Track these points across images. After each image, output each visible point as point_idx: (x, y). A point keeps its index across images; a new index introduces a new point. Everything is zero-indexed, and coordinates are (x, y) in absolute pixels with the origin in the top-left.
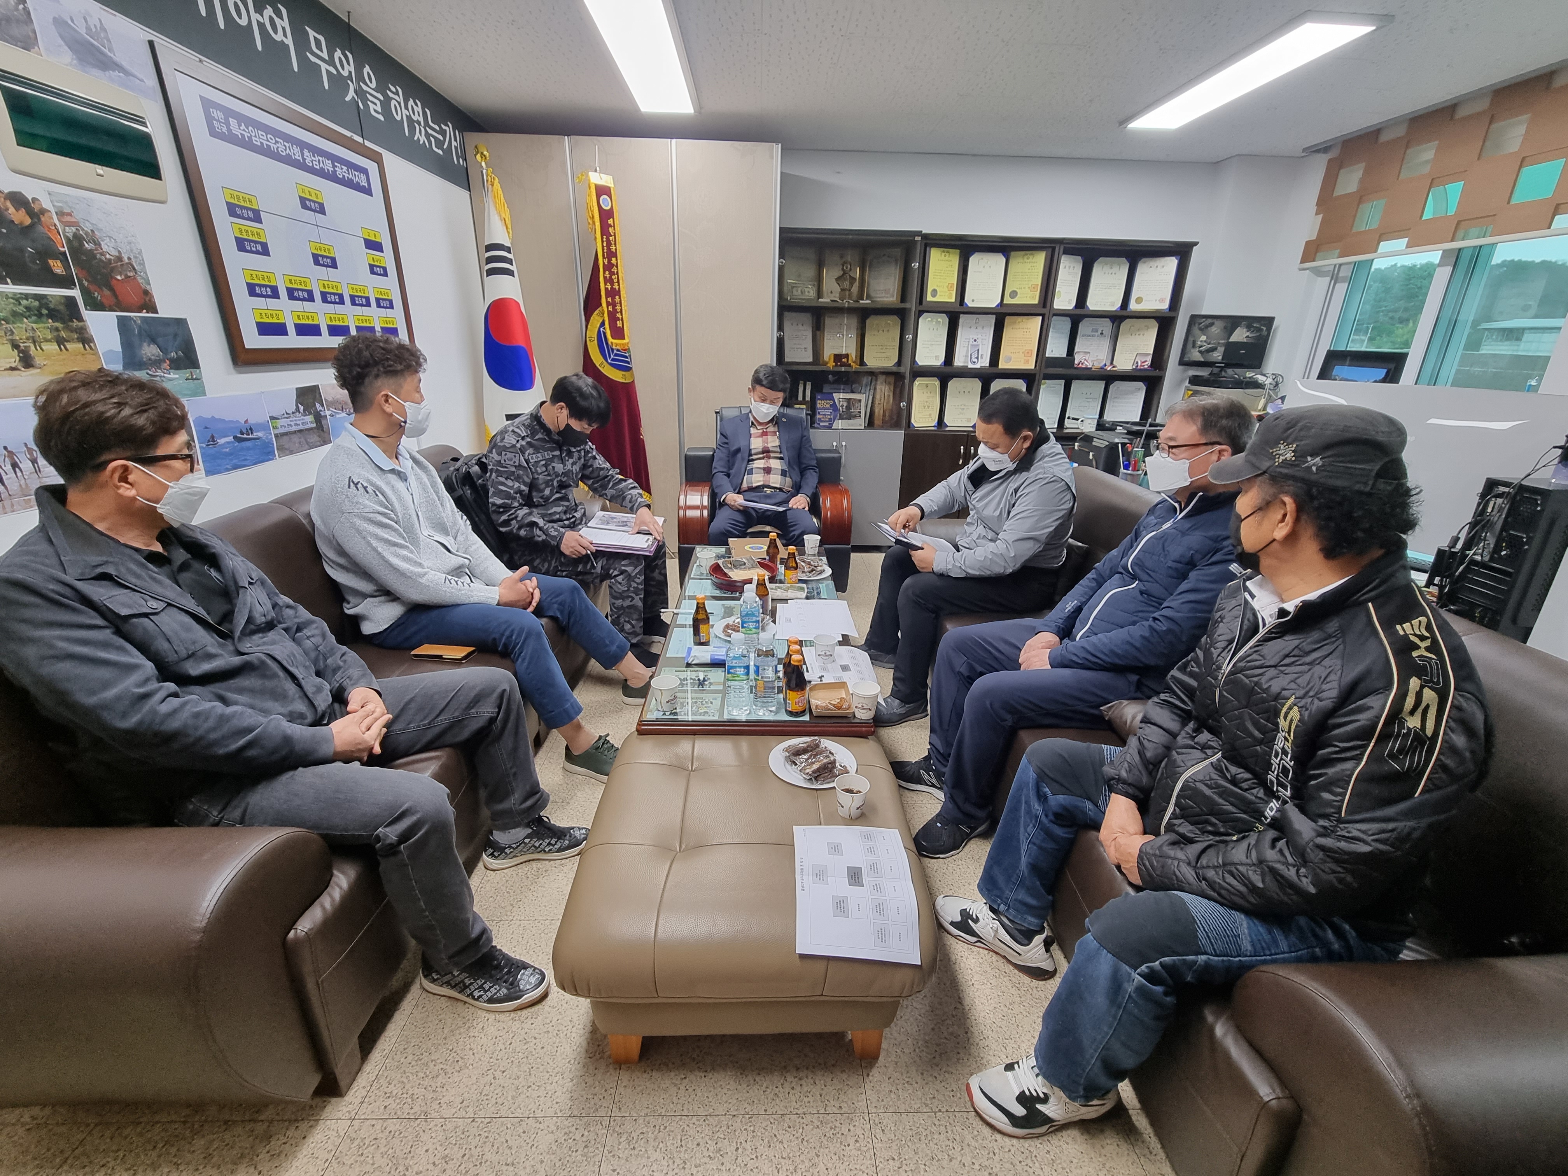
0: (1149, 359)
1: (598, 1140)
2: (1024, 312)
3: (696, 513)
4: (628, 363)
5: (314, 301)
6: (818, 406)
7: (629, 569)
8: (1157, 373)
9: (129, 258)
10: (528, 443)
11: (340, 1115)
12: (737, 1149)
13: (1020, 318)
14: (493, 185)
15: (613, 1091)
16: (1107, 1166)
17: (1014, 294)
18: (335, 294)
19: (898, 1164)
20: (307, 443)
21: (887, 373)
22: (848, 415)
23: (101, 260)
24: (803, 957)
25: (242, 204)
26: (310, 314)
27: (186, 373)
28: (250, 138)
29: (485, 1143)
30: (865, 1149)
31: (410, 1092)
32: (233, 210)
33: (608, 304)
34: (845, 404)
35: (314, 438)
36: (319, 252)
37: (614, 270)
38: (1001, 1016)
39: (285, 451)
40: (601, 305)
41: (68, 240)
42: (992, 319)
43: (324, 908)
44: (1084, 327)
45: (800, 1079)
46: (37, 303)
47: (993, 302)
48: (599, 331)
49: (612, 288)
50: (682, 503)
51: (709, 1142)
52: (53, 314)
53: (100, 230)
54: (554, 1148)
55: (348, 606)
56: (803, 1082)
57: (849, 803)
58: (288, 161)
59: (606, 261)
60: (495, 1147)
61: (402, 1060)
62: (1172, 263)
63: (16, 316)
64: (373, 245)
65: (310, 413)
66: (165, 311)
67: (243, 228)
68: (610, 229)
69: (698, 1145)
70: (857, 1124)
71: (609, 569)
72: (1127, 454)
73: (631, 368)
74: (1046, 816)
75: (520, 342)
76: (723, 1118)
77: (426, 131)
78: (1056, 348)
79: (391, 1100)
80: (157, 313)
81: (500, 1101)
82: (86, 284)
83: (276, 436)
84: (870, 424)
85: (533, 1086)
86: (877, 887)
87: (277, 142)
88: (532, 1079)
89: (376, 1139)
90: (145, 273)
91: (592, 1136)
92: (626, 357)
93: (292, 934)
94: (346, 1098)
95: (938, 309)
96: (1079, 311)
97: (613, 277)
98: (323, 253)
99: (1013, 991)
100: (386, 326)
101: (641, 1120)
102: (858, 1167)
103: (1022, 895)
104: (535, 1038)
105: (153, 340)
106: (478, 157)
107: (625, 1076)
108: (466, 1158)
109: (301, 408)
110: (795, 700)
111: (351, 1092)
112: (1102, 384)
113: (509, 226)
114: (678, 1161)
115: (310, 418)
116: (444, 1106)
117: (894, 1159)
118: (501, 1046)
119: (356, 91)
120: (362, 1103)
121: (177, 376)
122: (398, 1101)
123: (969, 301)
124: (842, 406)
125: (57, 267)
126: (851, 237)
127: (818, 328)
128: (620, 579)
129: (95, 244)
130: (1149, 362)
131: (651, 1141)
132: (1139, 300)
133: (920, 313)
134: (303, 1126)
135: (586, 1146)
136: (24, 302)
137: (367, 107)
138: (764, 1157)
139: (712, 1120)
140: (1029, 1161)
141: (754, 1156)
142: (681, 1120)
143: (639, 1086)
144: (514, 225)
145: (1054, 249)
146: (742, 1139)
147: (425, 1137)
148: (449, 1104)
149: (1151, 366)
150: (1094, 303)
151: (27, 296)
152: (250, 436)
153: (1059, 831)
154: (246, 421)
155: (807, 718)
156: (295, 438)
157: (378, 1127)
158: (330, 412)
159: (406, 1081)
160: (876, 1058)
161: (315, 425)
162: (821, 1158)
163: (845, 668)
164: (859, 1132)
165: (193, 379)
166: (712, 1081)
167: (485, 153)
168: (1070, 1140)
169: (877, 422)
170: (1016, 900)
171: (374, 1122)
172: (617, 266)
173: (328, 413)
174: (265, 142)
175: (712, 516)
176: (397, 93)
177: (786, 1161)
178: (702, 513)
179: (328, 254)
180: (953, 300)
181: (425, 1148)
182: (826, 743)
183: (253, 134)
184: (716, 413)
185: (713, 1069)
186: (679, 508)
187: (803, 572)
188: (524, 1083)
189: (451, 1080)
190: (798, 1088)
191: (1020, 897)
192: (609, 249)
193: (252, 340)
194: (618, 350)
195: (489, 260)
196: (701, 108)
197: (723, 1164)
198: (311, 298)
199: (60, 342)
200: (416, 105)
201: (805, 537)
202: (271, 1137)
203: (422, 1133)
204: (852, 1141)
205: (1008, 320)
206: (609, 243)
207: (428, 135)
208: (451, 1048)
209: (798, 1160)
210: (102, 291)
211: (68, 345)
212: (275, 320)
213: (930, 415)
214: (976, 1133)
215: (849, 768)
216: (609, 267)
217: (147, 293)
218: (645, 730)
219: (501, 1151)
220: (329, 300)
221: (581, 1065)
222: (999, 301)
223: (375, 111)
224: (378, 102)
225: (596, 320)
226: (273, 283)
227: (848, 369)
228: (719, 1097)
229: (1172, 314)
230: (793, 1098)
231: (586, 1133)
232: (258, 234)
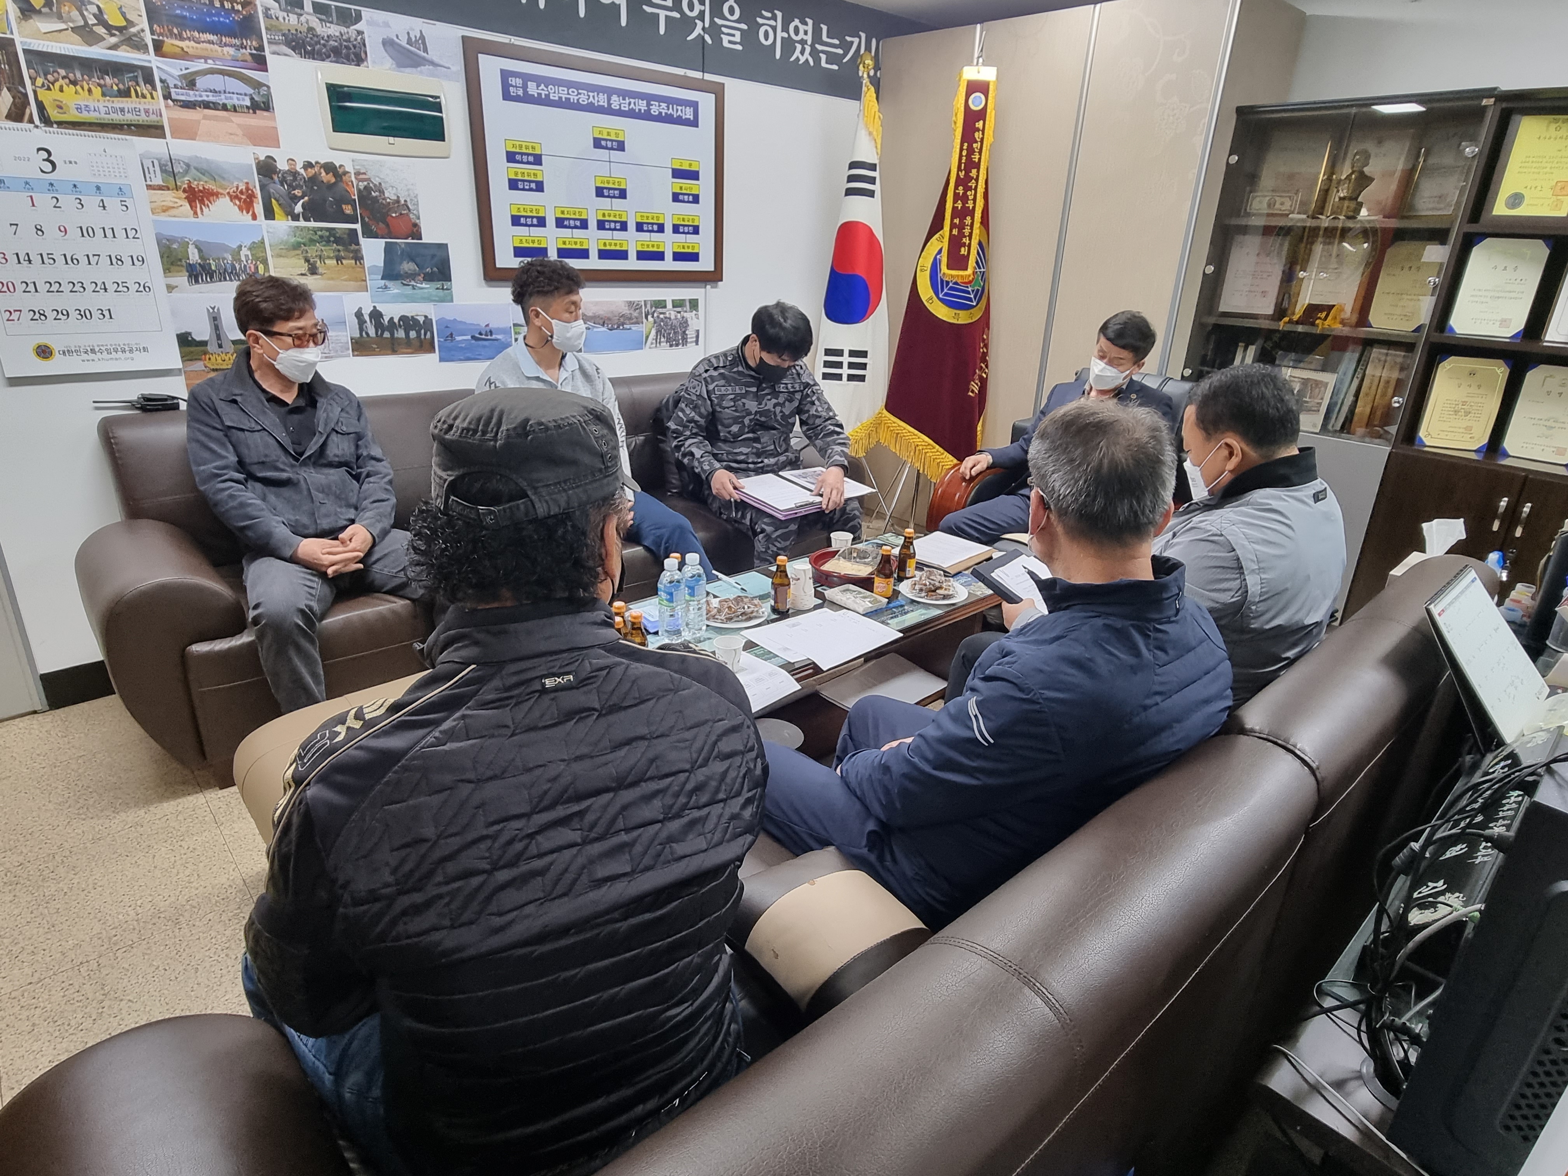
5: (587, 229)
9: (405, 201)
10: (721, 374)
14: (866, 97)
18: (616, 222)
23: (382, 203)
25: (523, 151)
26: (578, 240)
28: (548, 95)
32: (512, 157)
33: (953, 226)
36: (606, 185)
37: (972, 184)
40: (943, 228)
41: (359, 191)
46: (327, 234)
48: (935, 258)
49: (963, 206)
52: (338, 241)
53: (386, 182)
58: (589, 108)
59: (962, 174)
63: (312, 242)
64: (685, 174)
66: (429, 238)
67: (520, 171)
68: (977, 135)
77: (814, 49)
80: (421, 239)
82: (367, 219)
90: (418, 211)
97: (969, 193)
98: (611, 186)
100: (683, 251)
106: (861, 67)
113: (878, 144)
119: (704, 29)
125: (348, 209)
129: (380, 192)
136: (319, 233)
137: (718, 40)
151: (321, 229)
152: (489, 337)
154: (487, 325)
172: (977, 180)
174: (564, 96)
176: (773, 18)
179: (617, 187)
183: (552, 91)
192: (969, 159)
194: (955, 283)
195: (849, 180)
198: (583, 226)
199: (339, 259)
200: (807, 25)
206: (971, 151)
207: (815, 53)
210: (379, 224)
211: (344, 262)
212: (535, 245)
216: (965, 181)
217: (416, 225)
220: (607, 227)
223: (731, 42)
224: (737, 33)
225: (933, 246)
226: (540, 215)
232: (535, 175)
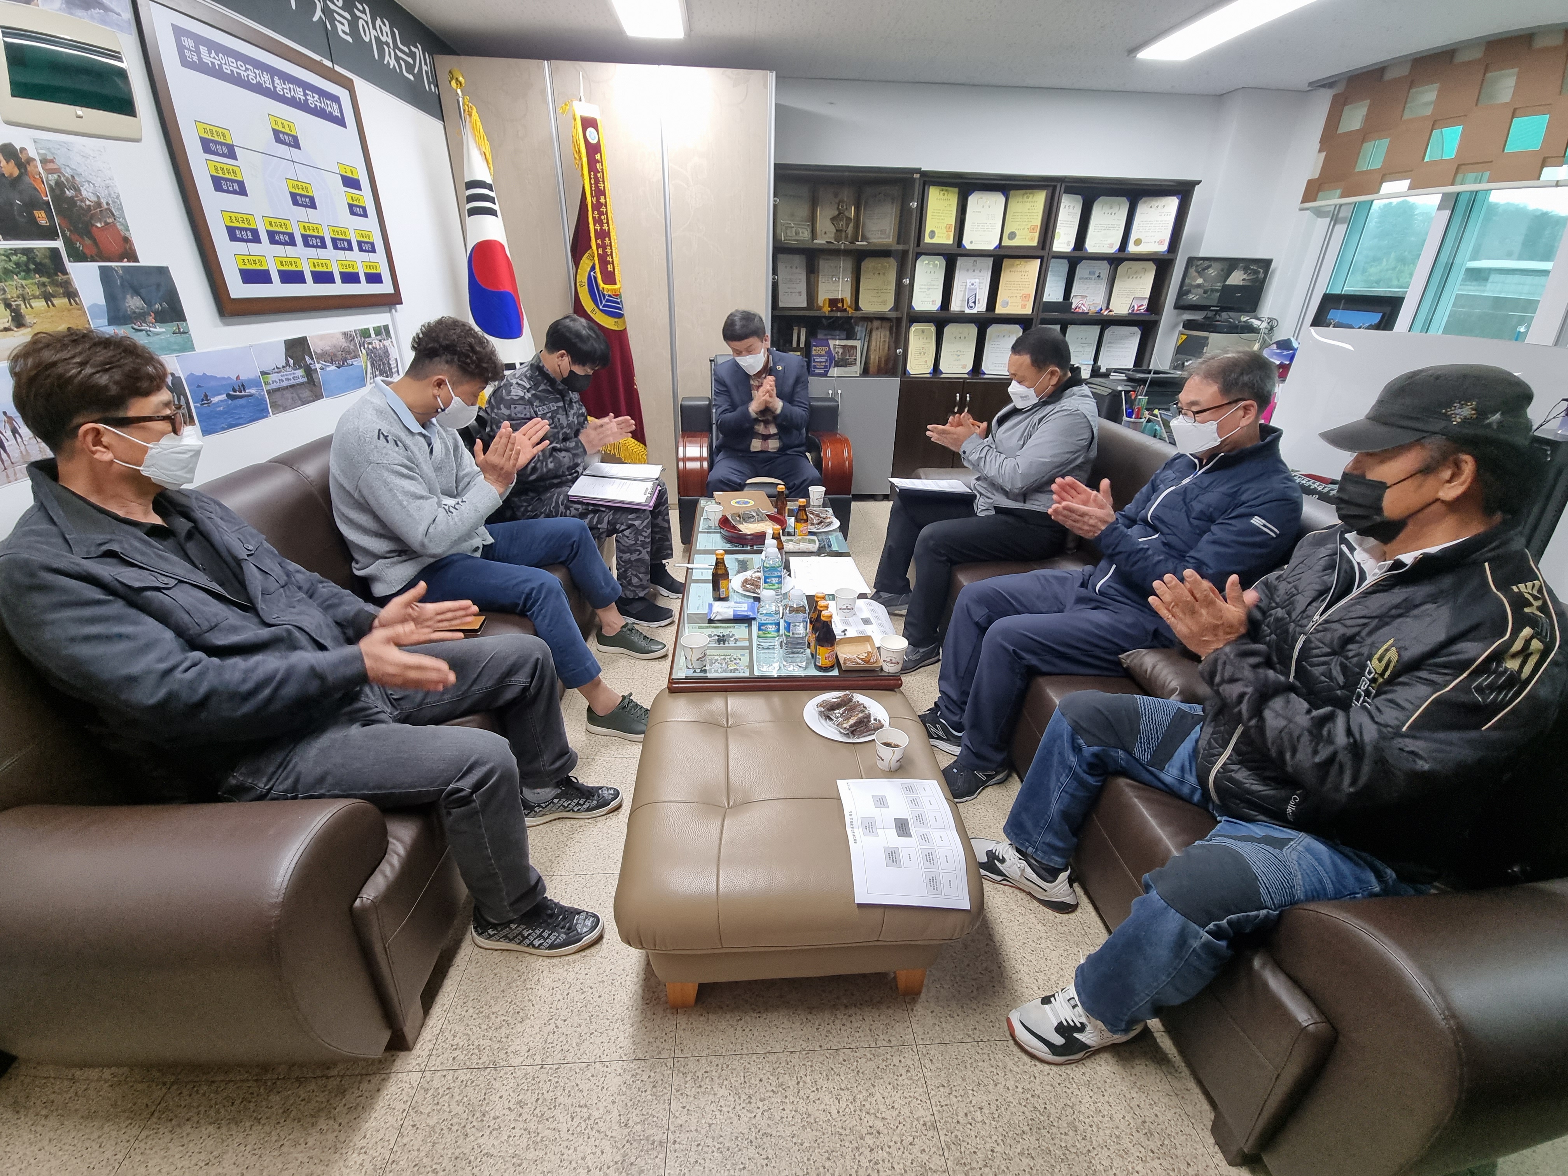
0: (1146, 303)
1: (665, 1080)
2: (1023, 254)
3: (696, 465)
4: (620, 309)
5: (295, 245)
6: (814, 353)
7: (637, 523)
8: (1153, 317)
9: (107, 203)
10: (533, 395)
11: (410, 1067)
12: (798, 1083)
13: (1018, 261)
14: (470, 115)
15: (673, 1034)
16: (1138, 1084)
17: (1012, 236)
18: (316, 237)
19: (947, 1090)
20: (300, 399)
21: (882, 318)
22: (843, 363)
23: (81, 207)
24: (861, 906)
25: (216, 138)
26: (293, 260)
27: (173, 326)
28: (220, 66)
29: (556, 1087)
30: (917, 1078)
31: (476, 1043)
32: (207, 145)
33: (598, 246)
34: (841, 351)
35: (306, 393)
36: (297, 191)
37: (603, 209)
38: (1029, 951)
39: (280, 408)
40: (591, 247)
41: (51, 188)
42: (990, 262)
43: (385, 876)
44: (1082, 270)
45: (850, 1016)
46: (25, 258)
47: (990, 243)
48: (589, 274)
49: (601, 229)
50: (681, 455)
51: (771, 1078)
52: (40, 269)
53: (80, 175)
54: (624, 1089)
55: (357, 566)
56: (853, 1019)
57: (889, 757)
58: (259, 89)
59: (594, 200)
60: (567, 1091)
61: (464, 1013)
62: (1172, 204)
64: (351, 183)
65: (300, 367)
66: (147, 258)
67: (219, 165)
68: (598, 166)
69: (761, 1080)
70: (906, 1055)
71: (616, 523)
72: (1130, 402)
73: (622, 315)
74: (1080, 766)
75: (508, 288)
76: (780, 1055)
77: (395, 54)
78: (1053, 293)
79: (458, 1052)
80: (138, 261)
81: (566, 1048)
82: (69, 234)
83: (269, 392)
84: (866, 372)
85: (596, 1033)
86: (925, 838)
87: (247, 69)
88: (594, 1026)
89: (449, 1088)
90: (124, 218)
91: (659, 1077)
92: (618, 303)
93: (358, 903)
94: (414, 1052)
95: (935, 251)
96: (1078, 254)
97: (603, 217)
98: (301, 192)
99: (1040, 927)
100: (370, 271)
101: (703, 1060)
102: (912, 1094)
103: (1050, 838)
104: (591, 988)
105: (137, 292)
106: (453, 83)
107: (683, 1020)
108: (540, 1102)
109: (291, 362)
110: (824, 655)
111: (418, 1046)
112: (1097, 329)
113: (490, 161)
114: (744, 1097)
115: (300, 372)
116: (511, 1055)
117: (944, 1086)
118: (559, 997)
119: (323, 11)
120: (430, 1055)
121: (163, 330)
122: (465, 1052)
123: (967, 243)
124: (837, 353)
125: (42, 218)
126: (846, 174)
127: (812, 271)
128: (627, 533)
129: (76, 190)
130: (1145, 307)
131: (715, 1078)
132: (1138, 242)
133: (918, 255)
134: (376, 1079)
135: (654, 1087)
137: (334, 27)
138: (824, 1089)
139: (771, 1058)
140: (1067, 1083)
141: (814, 1089)
142: (741, 1058)
143: (698, 1028)
144: (494, 160)
145: (1055, 187)
146: (802, 1074)
147: (497, 1085)
148: (515, 1053)
149: (1148, 310)
150: (1092, 245)
152: (243, 393)
153: (1091, 780)
154: (238, 377)
155: (835, 672)
156: (288, 394)
157: (450, 1077)
158: (320, 365)
159: (470, 1033)
160: (919, 993)
161: (305, 379)
162: (877, 1088)
163: (866, 621)
164: (910, 1063)
165: (180, 333)
166: (767, 1021)
167: (461, 79)
168: (1102, 1062)
169: (873, 368)
170: (1044, 843)
171: (445, 1073)
172: (606, 206)
173: (318, 366)
174: (235, 70)
175: (711, 466)
176: (364, 12)
177: (845, 1092)
178: (702, 466)
179: (306, 193)
180: (951, 242)
181: (498, 1095)
182: (859, 698)
183: (223, 62)
184: (711, 361)
185: (766, 1010)
186: (678, 460)
187: (812, 524)
188: (586, 1031)
189: (514, 1031)
190: (848, 1024)
191: (1047, 840)
192: (597, 187)
193: (238, 289)
194: (609, 296)
195: (471, 199)
196: (691, 30)
197: (786, 1097)
198: (292, 242)
199: (47, 298)
200: (385, 25)
201: (810, 488)
202: (345, 1091)
203: (493, 1082)
204: (904, 1072)
205: (1006, 262)
206: (597, 181)
207: (397, 59)
208: (510, 1000)
209: (855, 1090)
210: (84, 239)
211: (55, 301)
212: (258, 267)
213: (926, 362)
214: (1017, 1059)
215: (883, 722)
216: (598, 206)
217: (127, 240)
218: (675, 688)
219: (573, 1094)
220: (311, 243)
221: (639, 1011)
222: (997, 243)
223: (343, 32)
224: (346, 22)
225: (585, 264)
226: (253, 226)
227: (844, 314)
228: (775, 1035)
229: (1170, 256)
230: (845, 1034)
231: (652, 1074)
232: (234, 172)
